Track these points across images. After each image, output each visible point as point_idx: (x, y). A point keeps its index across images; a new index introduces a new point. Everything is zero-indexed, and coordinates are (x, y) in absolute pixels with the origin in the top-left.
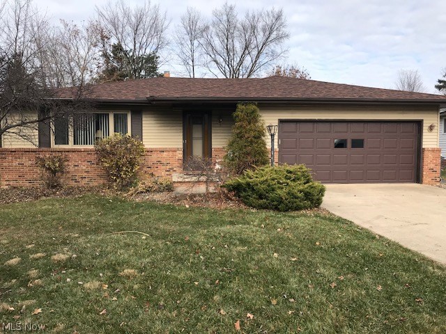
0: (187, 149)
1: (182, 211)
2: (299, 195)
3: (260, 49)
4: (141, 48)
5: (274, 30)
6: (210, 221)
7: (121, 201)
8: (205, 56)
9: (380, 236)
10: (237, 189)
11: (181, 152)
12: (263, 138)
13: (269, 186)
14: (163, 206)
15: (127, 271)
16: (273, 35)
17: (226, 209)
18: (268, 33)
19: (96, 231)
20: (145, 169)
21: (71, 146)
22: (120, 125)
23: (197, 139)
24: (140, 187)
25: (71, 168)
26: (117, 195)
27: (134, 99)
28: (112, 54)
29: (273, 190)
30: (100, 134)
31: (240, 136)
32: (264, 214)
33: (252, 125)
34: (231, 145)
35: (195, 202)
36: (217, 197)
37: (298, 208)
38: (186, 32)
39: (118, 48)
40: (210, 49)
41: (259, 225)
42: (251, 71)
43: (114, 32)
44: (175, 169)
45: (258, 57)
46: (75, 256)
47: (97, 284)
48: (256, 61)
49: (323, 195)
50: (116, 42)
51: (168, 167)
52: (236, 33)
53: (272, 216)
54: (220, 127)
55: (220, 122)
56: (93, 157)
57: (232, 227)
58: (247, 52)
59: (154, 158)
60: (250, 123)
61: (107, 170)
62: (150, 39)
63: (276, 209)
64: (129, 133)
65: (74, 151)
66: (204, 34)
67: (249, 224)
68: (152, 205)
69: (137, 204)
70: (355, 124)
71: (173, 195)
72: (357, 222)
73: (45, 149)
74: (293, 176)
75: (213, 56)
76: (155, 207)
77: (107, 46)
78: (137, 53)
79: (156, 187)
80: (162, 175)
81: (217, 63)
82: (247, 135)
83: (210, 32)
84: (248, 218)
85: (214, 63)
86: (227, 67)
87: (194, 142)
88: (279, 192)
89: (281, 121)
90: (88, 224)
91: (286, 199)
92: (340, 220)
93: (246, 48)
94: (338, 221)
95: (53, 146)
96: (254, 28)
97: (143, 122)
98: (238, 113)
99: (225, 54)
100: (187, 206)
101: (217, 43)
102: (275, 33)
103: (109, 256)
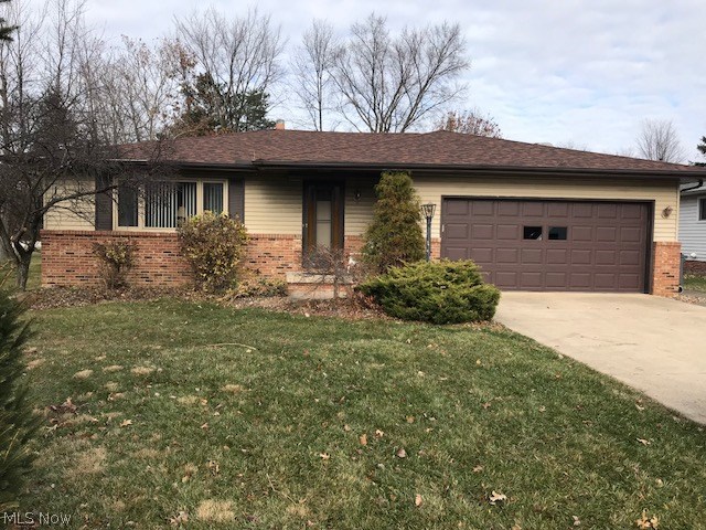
0: (309, 236)
1: (299, 321)
2: (462, 301)
3: (423, 84)
4: (240, 81)
5: (446, 56)
6: (337, 333)
7: (214, 308)
8: (339, 94)
9: (565, 357)
10: (377, 292)
11: (300, 241)
12: (418, 223)
13: (421, 288)
14: (273, 314)
15: (229, 387)
16: (444, 65)
17: (361, 320)
18: (436, 60)
19: (185, 342)
20: (248, 264)
21: (141, 228)
22: (212, 201)
23: (324, 221)
24: (241, 289)
25: (142, 261)
26: (208, 299)
27: (233, 162)
28: (197, 91)
29: (427, 294)
30: (183, 212)
31: (384, 219)
32: (412, 327)
33: (402, 203)
34: (372, 231)
35: (318, 310)
36: (349, 303)
37: (460, 320)
38: (310, 58)
39: (206, 80)
40: (346, 84)
41: (404, 341)
42: (409, 119)
43: (200, 55)
44: (290, 265)
45: (420, 97)
46: (160, 369)
47: (194, 399)
48: (417, 104)
49: (496, 304)
50: (204, 72)
51: (280, 262)
52: (387, 61)
53: (423, 330)
54: (357, 204)
55: (357, 198)
56: (173, 246)
57: (367, 342)
58: (403, 90)
59: (260, 248)
60: (399, 200)
61: (193, 263)
62: (254, 68)
63: (430, 320)
64: (225, 212)
65: (146, 236)
66: (338, 60)
67: (390, 338)
68: (259, 313)
69: (237, 311)
70: (554, 205)
71: (287, 300)
72: (538, 340)
73: (105, 232)
74: (455, 276)
75: (351, 95)
76: (262, 316)
77: (189, 77)
78: (235, 88)
79: (264, 289)
80: (271, 273)
81: (357, 106)
82: (394, 218)
83: (346, 58)
84: (390, 331)
85: (352, 106)
86: (372, 113)
87: (319, 226)
88: (434, 296)
89: (446, 199)
90: (172, 334)
91: (444, 307)
92: (516, 336)
93: (403, 83)
94: (512, 337)
95: (116, 228)
96: (414, 52)
97: (246, 196)
98: (382, 185)
99: (370, 93)
100: (307, 315)
101: (358, 75)
102: (447, 61)
103: (205, 371)
